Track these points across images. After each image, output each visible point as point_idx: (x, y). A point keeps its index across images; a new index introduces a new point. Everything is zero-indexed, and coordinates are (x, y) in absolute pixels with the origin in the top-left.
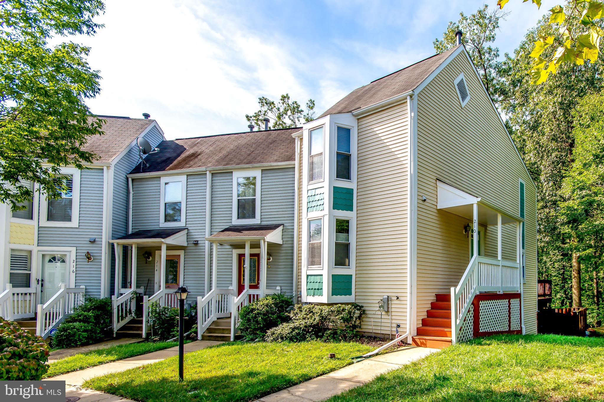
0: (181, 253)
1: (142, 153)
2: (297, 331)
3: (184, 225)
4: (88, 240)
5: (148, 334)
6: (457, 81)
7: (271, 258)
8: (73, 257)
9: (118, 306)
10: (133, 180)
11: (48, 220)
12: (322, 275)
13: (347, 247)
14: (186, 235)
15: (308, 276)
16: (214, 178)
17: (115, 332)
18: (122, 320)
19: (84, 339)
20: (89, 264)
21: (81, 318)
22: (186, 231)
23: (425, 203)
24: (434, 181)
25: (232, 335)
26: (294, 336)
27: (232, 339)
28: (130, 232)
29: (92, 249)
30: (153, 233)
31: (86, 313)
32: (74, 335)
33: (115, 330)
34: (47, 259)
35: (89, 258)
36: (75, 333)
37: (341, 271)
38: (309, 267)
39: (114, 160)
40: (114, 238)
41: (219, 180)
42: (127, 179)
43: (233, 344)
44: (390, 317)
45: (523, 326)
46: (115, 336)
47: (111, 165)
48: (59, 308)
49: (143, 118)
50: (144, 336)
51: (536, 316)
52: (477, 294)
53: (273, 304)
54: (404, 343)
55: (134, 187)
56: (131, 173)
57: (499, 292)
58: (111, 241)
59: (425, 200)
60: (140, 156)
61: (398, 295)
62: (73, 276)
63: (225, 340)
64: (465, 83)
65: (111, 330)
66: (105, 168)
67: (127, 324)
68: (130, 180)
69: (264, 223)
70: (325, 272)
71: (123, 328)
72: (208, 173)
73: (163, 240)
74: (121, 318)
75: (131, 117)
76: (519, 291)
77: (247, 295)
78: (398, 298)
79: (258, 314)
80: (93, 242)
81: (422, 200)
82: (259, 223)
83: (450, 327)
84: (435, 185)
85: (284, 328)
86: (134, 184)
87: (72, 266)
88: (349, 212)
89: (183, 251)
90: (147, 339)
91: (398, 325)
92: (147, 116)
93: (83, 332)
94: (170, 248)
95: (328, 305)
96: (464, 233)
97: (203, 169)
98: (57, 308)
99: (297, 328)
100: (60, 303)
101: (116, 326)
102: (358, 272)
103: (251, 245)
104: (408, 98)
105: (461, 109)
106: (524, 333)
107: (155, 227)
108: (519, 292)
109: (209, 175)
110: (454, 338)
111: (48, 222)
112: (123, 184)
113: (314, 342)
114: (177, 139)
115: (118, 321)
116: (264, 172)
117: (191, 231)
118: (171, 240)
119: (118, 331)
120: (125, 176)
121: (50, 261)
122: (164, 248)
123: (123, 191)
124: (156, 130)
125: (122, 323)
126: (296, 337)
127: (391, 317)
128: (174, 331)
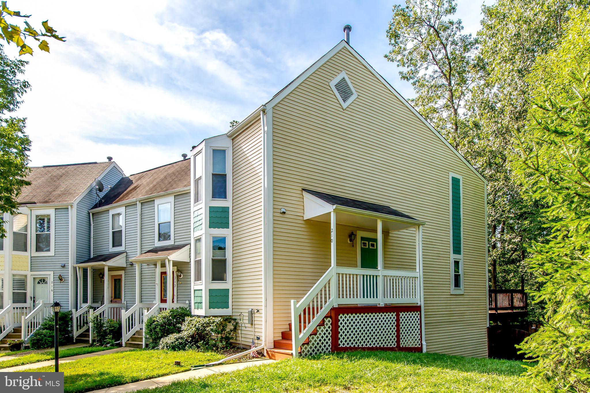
0: (122, 273)
1: (98, 192)
2: (180, 341)
3: (124, 249)
4: (60, 265)
5: (94, 341)
6: (333, 83)
7: (182, 275)
8: (52, 280)
9: (77, 318)
10: (93, 214)
11: (36, 251)
12: (202, 290)
13: (224, 262)
14: (125, 257)
15: (195, 290)
16: (143, 207)
17: (74, 339)
18: (80, 329)
19: (49, 343)
20: (61, 284)
21: (47, 326)
22: (125, 254)
23: (285, 216)
24: (300, 192)
25: (144, 343)
26: (177, 345)
27: (144, 347)
28: (92, 256)
29: (62, 272)
30: (103, 257)
31: (50, 323)
32: (41, 340)
33: (75, 337)
34: (37, 281)
35: (61, 280)
36: (43, 338)
37: (219, 285)
38: (195, 282)
39: (76, 200)
40: (78, 262)
41: (146, 207)
42: (89, 213)
43: (144, 350)
44: (253, 329)
45: (424, 343)
46: (74, 341)
47: (73, 205)
48: (39, 319)
49: (107, 160)
50: (91, 342)
51: (486, 332)
52: (334, 307)
53: (170, 316)
54: (260, 354)
55: (94, 219)
56: (92, 209)
57: (379, 304)
58: (75, 265)
59: (284, 213)
60: (97, 194)
61: (258, 308)
62: (52, 293)
63: (138, 347)
64: (348, 81)
65: (73, 337)
66: (69, 207)
67: (84, 332)
68: (91, 214)
69: (177, 244)
70: (203, 287)
71: (81, 335)
72: (138, 203)
73: (104, 263)
74: (79, 326)
75: (98, 162)
76: (419, 303)
77: (158, 309)
78: (258, 311)
79: (157, 325)
80: (64, 266)
81: (281, 213)
82: (173, 244)
83: (291, 340)
84: (301, 196)
85: (171, 339)
86: (94, 217)
87: (51, 286)
88: (225, 229)
89: (123, 272)
90: (92, 345)
91: (258, 338)
92: (110, 159)
93: (49, 337)
94: (111, 269)
95: (205, 317)
96: (349, 242)
97: (134, 199)
98: (37, 319)
99: (182, 338)
100: (39, 315)
101: (76, 333)
102: (234, 286)
103: (161, 264)
104: (261, 112)
105: (343, 111)
106: (424, 350)
107: (106, 253)
108: (418, 305)
109: (139, 205)
110: (294, 351)
111: (37, 252)
112: (86, 219)
113: (191, 351)
114: (131, 175)
115: (77, 330)
116: (176, 197)
117: (129, 254)
118: (111, 263)
119: (77, 337)
120: (87, 212)
121: (39, 283)
122: (106, 269)
123: (86, 224)
124: (116, 169)
125: (81, 331)
126: (178, 346)
127: (255, 330)
128: (107, 339)
